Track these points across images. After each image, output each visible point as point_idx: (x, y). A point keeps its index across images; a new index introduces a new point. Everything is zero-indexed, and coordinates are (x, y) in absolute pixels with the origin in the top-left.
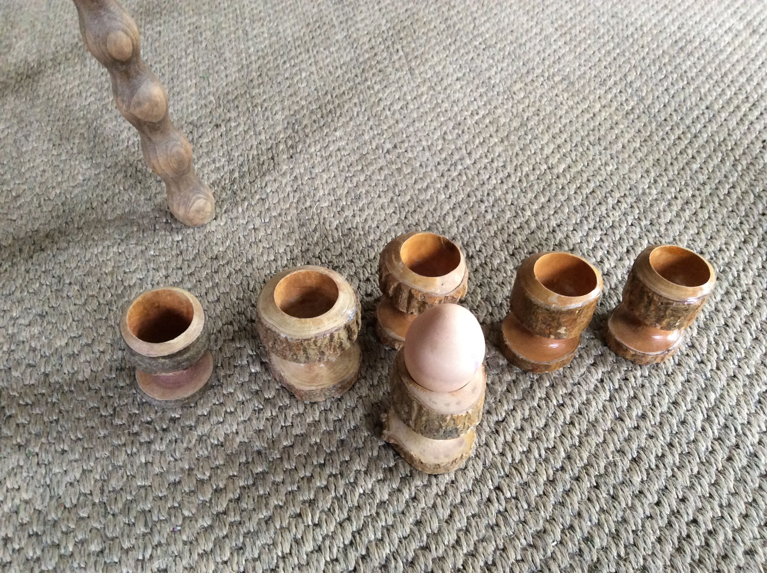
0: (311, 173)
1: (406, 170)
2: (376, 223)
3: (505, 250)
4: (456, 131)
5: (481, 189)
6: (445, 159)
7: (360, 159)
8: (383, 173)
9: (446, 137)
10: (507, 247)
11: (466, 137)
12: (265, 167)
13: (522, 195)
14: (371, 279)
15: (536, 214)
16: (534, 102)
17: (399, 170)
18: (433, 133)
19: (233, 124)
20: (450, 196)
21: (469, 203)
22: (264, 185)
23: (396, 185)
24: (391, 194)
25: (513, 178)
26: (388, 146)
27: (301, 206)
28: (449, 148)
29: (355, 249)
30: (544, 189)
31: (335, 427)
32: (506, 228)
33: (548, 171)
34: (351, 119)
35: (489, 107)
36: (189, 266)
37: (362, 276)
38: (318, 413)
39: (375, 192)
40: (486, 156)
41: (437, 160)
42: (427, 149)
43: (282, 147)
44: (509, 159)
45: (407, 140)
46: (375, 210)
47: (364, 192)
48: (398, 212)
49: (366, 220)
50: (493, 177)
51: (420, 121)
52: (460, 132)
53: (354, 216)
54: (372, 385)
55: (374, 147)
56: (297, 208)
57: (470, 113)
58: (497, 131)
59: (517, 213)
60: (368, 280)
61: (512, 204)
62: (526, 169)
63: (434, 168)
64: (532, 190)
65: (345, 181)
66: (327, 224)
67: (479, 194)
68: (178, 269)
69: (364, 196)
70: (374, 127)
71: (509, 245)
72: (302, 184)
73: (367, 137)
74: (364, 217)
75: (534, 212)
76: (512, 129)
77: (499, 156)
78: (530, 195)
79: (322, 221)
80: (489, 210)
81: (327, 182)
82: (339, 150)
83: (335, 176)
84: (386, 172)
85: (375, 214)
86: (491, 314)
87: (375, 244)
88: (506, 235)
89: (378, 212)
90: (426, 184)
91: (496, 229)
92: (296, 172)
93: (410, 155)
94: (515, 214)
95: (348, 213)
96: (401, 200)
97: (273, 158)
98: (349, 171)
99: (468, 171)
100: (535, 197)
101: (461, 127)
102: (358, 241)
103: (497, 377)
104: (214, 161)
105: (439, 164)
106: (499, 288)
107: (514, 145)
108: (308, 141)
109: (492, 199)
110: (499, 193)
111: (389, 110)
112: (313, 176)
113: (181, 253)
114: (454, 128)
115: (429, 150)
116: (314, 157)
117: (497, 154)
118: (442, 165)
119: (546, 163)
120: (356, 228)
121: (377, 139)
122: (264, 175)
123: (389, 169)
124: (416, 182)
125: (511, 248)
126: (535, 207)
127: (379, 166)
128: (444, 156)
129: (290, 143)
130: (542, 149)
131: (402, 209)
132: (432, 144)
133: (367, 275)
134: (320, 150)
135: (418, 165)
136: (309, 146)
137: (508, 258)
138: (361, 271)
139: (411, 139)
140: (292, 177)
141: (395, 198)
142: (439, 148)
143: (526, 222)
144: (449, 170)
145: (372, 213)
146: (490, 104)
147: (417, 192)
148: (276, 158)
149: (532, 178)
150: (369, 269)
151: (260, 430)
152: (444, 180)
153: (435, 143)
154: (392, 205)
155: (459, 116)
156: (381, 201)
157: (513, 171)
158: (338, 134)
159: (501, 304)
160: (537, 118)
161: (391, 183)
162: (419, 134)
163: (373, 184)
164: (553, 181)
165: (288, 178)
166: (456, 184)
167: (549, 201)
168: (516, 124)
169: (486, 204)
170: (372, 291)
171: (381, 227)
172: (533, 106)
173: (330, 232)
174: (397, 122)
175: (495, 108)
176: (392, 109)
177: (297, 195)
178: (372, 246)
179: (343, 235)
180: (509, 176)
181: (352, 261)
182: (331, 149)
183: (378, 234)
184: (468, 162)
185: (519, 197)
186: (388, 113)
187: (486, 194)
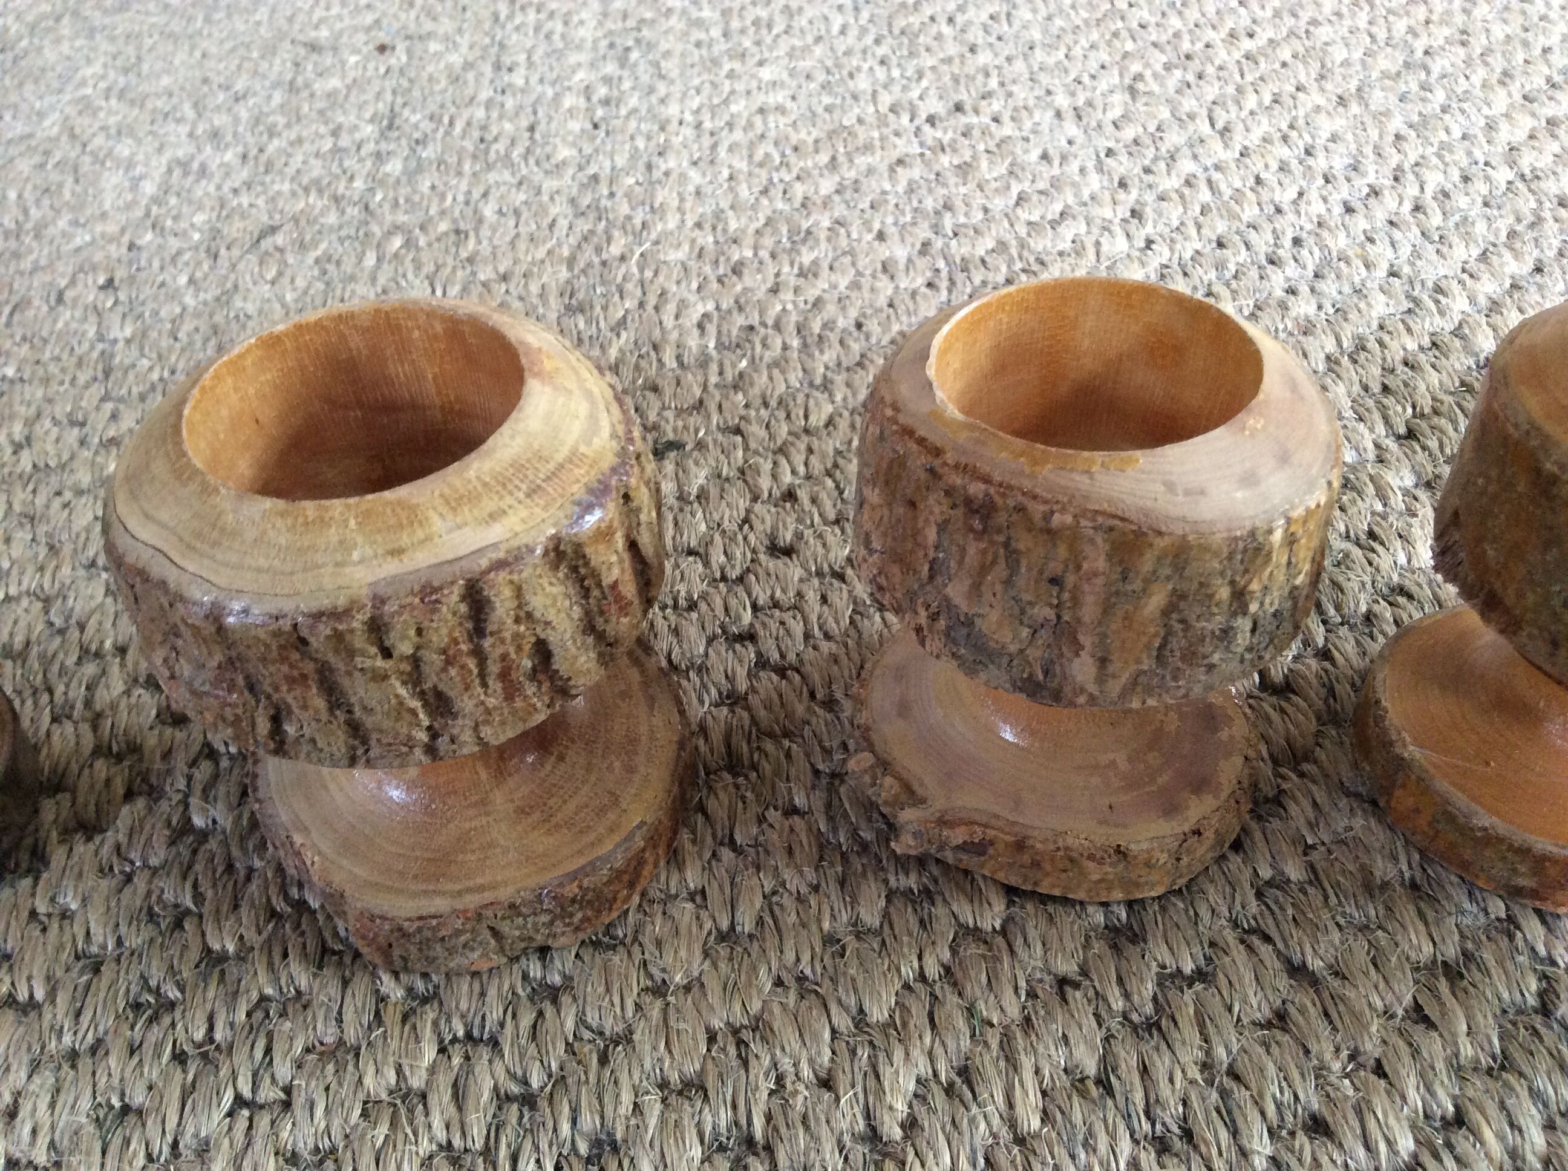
0: (649, 167)
1: (986, 170)
2: (853, 313)
3: (1377, 416)
4: (1178, 73)
5: (1267, 228)
6: (1136, 142)
7: (831, 135)
8: (904, 175)
9: (1140, 86)
10: (1383, 410)
11: (1211, 91)
12: (500, 146)
13: (1431, 249)
14: (803, 495)
15: (1495, 306)
16: (1448, 13)
17: (964, 170)
18: (1093, 77)
19: (434, 46)
20: (1149, 243)
21: (1220, 266)
22: (476, 195)
23: (948, 207)
24: (923, 232)
25: (1390, 201)
26: (934, 105)
27: (588, 254)
28: (1151, 115)
29: (755, 391)
30: (1512, 234)
31: (496, 1128)
32: (1372, 345)
33: (1520, 185)
34: (818, 39)
35: (1290, 21)
36: (114, 416)
37: (765, 483)
38: (429, 1053)
39: (867, 225)
40: (1285, 139)
41: (1103, 144)
42: (1069, 115)
43: (568, 101)
44: (1368, 150)
45: (1001, 93)
46: (859, 274)
47: (826, 223)
48: (944, 284)
49: (818, 303)
50: (1313, 195)
51: (1050, 47)
52: (1191, 78)
53: (775, 290)
54: (729, 936)
55: (883, 109)
56: (571, 262)
57: (1223, 33)
58: (1322, 77)
59: (1416, 301)
60: (790, 495)
61: (1393, 274)
62: (1434, 179)
63: (1090, 165)
64: (1468, 238)
65: (765, 192)
66: (671, 308)
67: (1262, 243)
68: (73, 423)
69: (823, 235)
70: (894, 60)
71: (1389, 401)
72: (612, 195)
73: (862, 83)
74: (812, 294)
75: (1483, 301)
76: (1375, 75)
77: (1334, 138)
78: (1460, 252)
79: (652, 300)
80: (1304, 289)
81: (698, 193)
82: (761, 111)
83: (731, 178)
84: (916, 172)
85: (855, 285)
86: (1325, 654)
87: (839, 379)
88: (1377, 371)
89: (866, 282)
90: (1058, 207)
91: (1331, 346)
92: (602, 166)
93: (1008, 129)
94: (1407, 305)
95: (756, 282)
96: (959, 249)
97: (532, 129)
98: (785, 164)
99: (1216, 176)
100: (1484, 257)
101: (1195, 65)
102: (776, 364)
103: (1360, 947)
104: (335, 133)
105: (1110, 153)
106: (1357, 553)
107: (1387, 113)
108: (662, 89)
109: (1311, 258)
110: (1339, 242)
111: (951, 20)
112: (657, 174)
113: (107, 373)
114: (1168, 67)
115: (1079, 118)
116: (673, 126)
117: (1325, 135)
118: (1124, 158)
119: (1512, 164)
120: (777, 326)
121: (896, 89)
122: (489, 167)
123: (927, 164)
124: (1021, 199)
125: (1401, 415)
126: (1488, 287)
127: (895, 155)
128: (1129, 133)
129: (602, 91)
130: (1491, 127)
131: (960, 277)
132: (1090, 104)
133: (787, 478)
134: (697, 112)
135: (1035, 155)
136: (662, 101)
137: (1391, 444)
138: (767, 466)
139: (1015, 89)
140: (582, 177)
141: (939, 243)
142: (1116, 113)
143: (1457, 332)
144: (1147, 171)
145: (843, 283)
146: (1295, 15)
147: (1022, 231)
148: (541, 128)
149: (1461, 201)
150: (799, 459)
151: (126, 1109)
152: (1129, 199)
153: (1099, 103)
154: (921, 263)
155: (1186, 37)
156: (883, 252)
157: (1388, 182)
158: (766, 74)
159: (1369, 618)
160: (1461, 51)
161: (929, 204)
162: (1044, 79)
163: (865, 204)
164: (1547, 214)
165: (567, 181)
166: (1174, 213)
167: (1538, 270)
168: (1387, 61)
169: (1291, 270)
170: (799, 536)
171: (873, 326)
172: (1443, 22)
173: (674, 336)
174: (973, 50)
175: (1314, 22)
176: (960, 19)
177: (583, 226)
178: (826, 386)
179: (720, 346)
180: (1375, 192)
181: (738, 431)
182: (734, 108)
183: (856, 347)
184: (1217, 151)
185: (1416, 254)
186: (946, 30)
187: (1287, 242)
